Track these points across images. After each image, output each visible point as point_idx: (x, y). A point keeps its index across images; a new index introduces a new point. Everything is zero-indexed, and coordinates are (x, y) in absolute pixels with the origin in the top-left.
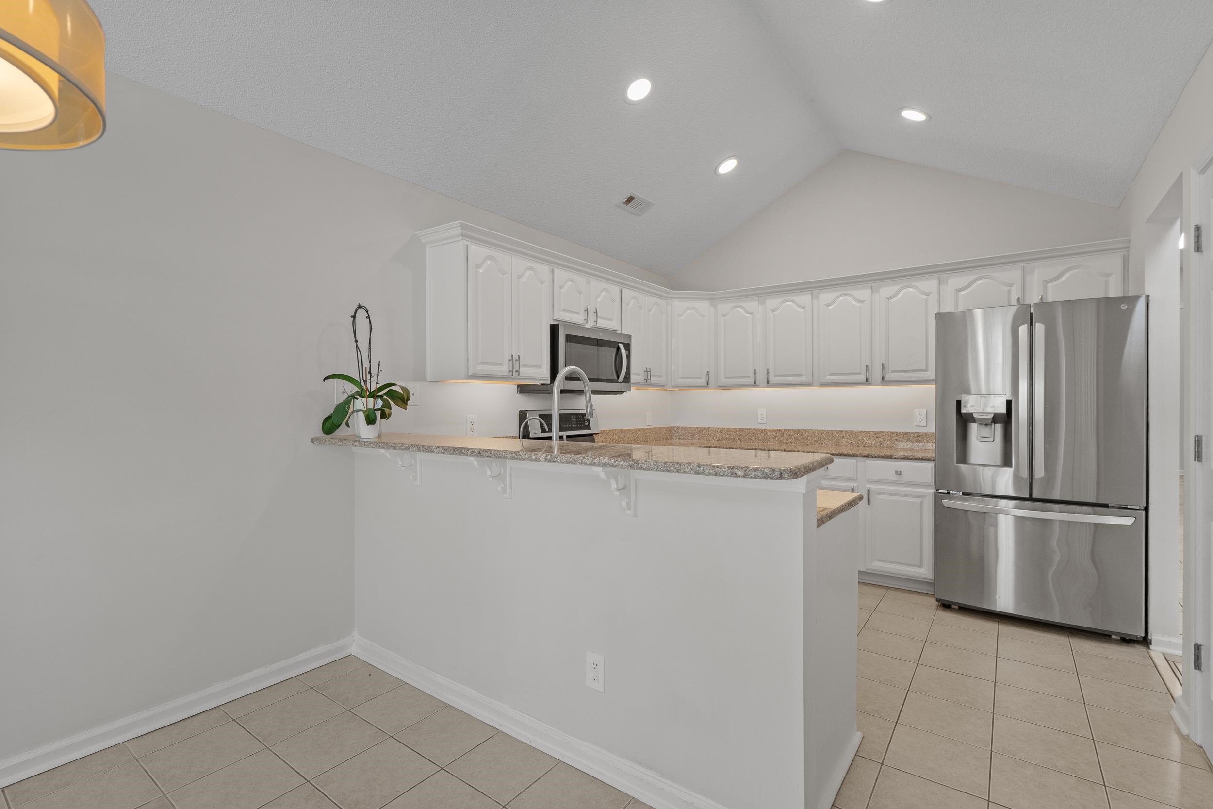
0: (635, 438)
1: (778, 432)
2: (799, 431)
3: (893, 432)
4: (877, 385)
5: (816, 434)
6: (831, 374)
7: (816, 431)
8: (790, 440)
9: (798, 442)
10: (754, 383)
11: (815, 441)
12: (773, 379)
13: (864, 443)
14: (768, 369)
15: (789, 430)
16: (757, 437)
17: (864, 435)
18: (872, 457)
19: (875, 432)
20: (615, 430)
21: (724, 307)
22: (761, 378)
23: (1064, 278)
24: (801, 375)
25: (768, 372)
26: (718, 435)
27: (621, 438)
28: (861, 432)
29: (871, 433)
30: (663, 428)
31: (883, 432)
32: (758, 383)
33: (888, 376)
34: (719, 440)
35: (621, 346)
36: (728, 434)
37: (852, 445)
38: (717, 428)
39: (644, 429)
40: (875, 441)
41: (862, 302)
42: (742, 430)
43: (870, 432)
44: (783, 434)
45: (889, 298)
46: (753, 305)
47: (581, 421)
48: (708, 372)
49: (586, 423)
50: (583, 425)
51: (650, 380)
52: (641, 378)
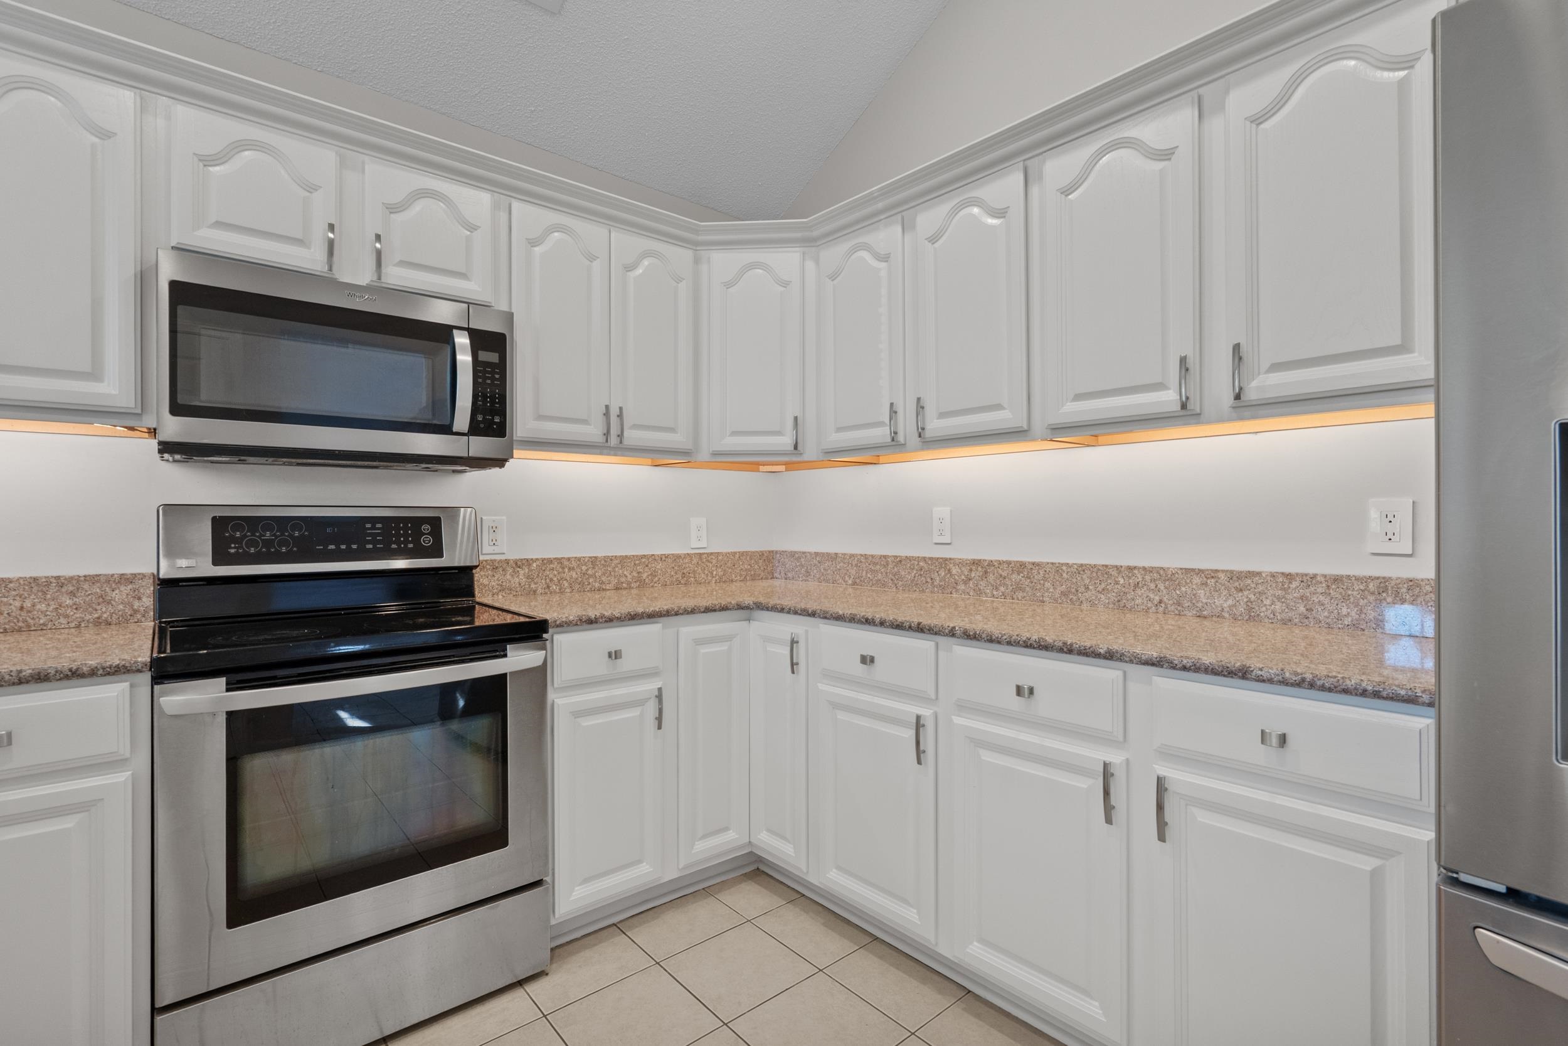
0: (645, 576)
1: (974, 568)
2: (1022, 565)
3: (1290, 574)
4: (1221, 420)
5: (1065, 575)
6: (1078, 397)
7: (1064, 568)
8: (1002, 589)
9: (1020, 595)
10: (893, 443)
11: (1063, 594)
12: (935, 426)
13: (1200, 605)
14: (919, 399)
15: (1000, 563)
16: (929, 580)
17: (1197, 580)
18: (1174, 667)
19: (1232, 572)
20: (569, 559)
21: (833, 254)
22: (907, 426)
24: (998, 407)
25: (920, 407)
26: (853, 572)
27: (594, 576)
28: (1188, 571)
29: (1222, 575)
30: (742, 554)
31: (1259, 574)
32: (901, 438)
33: (1254, 384)
34: (854, 583)
35: (453, 334)
36: (872, 570)
37: (1161, 609)
38: (852, 556)
39: (677, 557)
40: (1230, 602)
41: (1166, 155)
42: (899, 561)
43: (1217, 571)
44: (986, 572)
45: (1261, 119)
46: (888, 236)
47: (406, 535)
48: (796, 418)
49: (427, 541)
50: (411, 546)
51: (621, 436)
52: (593, 431)
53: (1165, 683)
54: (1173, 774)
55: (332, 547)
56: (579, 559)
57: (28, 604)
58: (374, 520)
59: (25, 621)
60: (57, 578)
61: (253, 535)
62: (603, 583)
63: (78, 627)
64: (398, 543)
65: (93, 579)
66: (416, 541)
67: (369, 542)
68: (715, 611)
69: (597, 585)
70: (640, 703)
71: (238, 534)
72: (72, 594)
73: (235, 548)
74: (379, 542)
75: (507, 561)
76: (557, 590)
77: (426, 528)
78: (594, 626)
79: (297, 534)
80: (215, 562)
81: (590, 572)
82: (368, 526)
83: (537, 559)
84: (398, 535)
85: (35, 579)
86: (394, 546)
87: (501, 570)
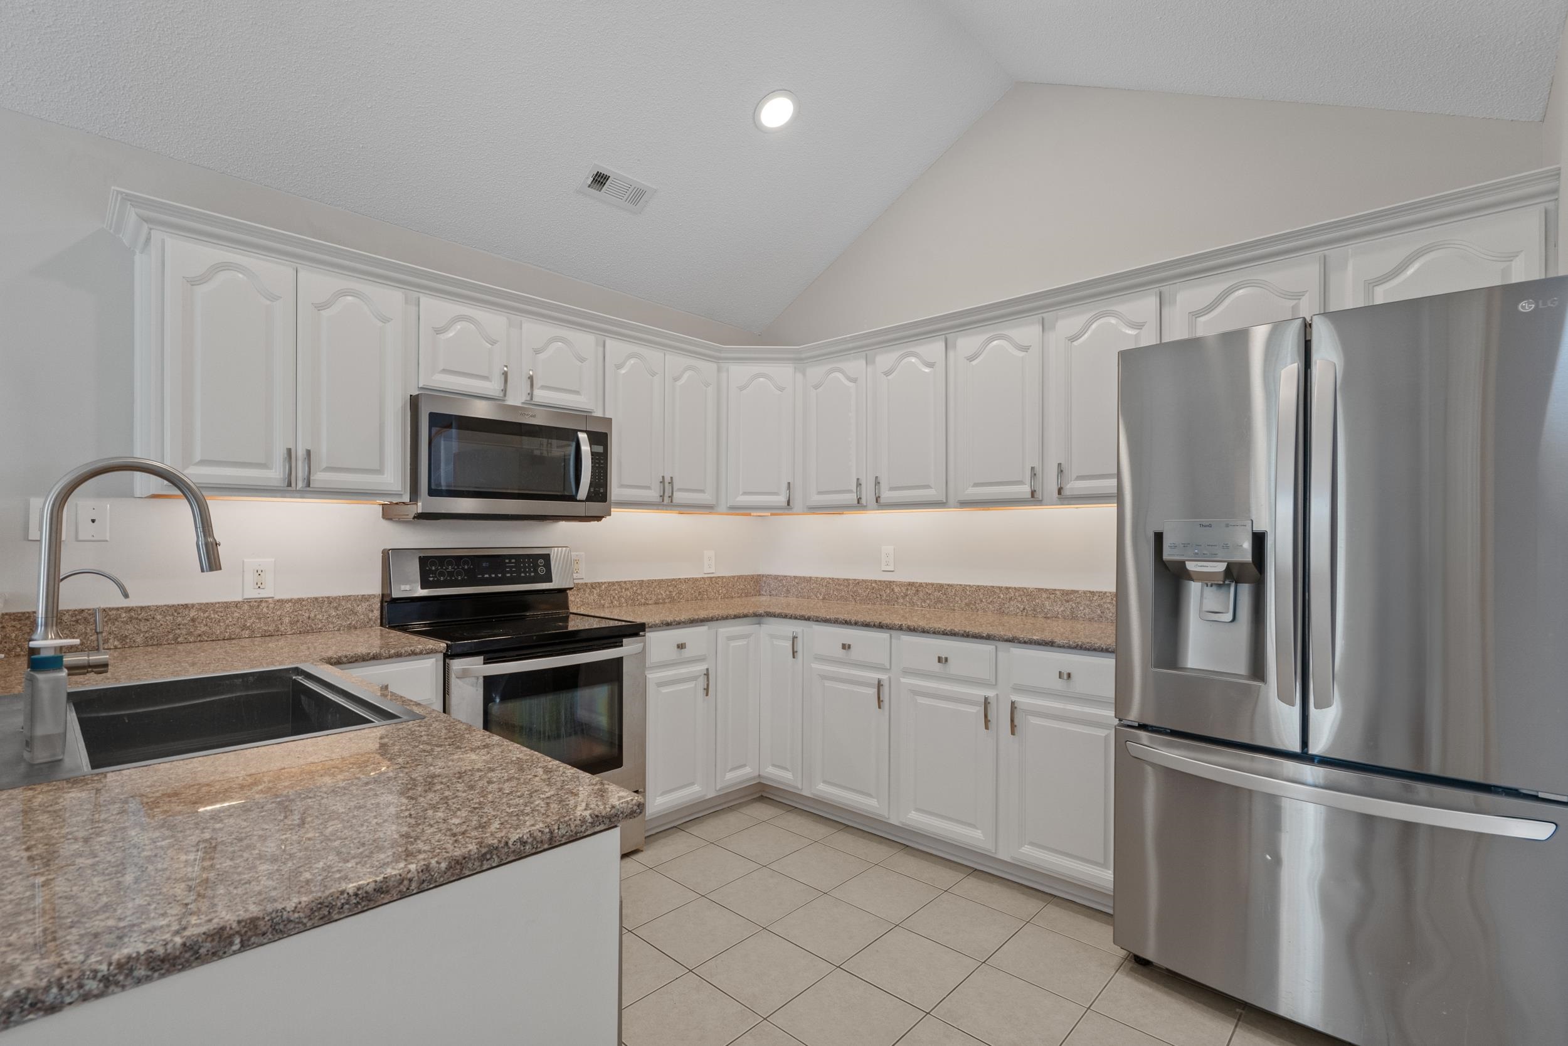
0: (674, 594)
1: (909, 588)
2: (941, 586)
3: (1093, 592)
4: (1052, 504)
5: (968, 592)
6: (976, 485)
7: (967, 588)
8: (928, 602)
9: (940, 605)
10: (856, 502)
11: (967, 604)
12: (887, 495)
13: (1046, 610)
14: (877, 477)
15: (927, 584)
16: (878, 596)
17: (1044, 595)
18: (1020, 642)
19: (1063, 590)
20: (625, 582)
21: (816, 372)
22: (868, 495)
23: (1410, 271)
24: (928, 487)
25: (877, 483)
26: (824, 590)
27: (641, 594)
28: (1040, 590)
29: (1058, 592)
30: (739, 577)
31: (1078, 591)
32: (863, 501)
33: (1068, 486)
34: (824, 599)
35: (583, 436)
36: (837, 589)
37: (1024, 613)
38: (823, 579)
39: (696, 580)
40: (1062, 609)
41: (1025, 349)
42: (857, 583)
43: (1055, 590)
44: (917, 591)
45: (1073, 339)
46: (855, 365)
47: (529, 567)
48: (789, 483)
49: (542, 571)
50: (533, 574)
51: (671, 497)
52: (653, 495)
53: (1017, 651)
54: (1021, 699)
55: (487, 576)
56: (631, 582)
57: (312, 615)
58: (510, 557)
59: (311, 626)
60: (328, 598)
61: (442, 568)
62: (647, 599)
63: (339, 630)
64: (525, 572)
65: (347, 598)
66: (536, 571)
67: (508, 572)
68: (740, 617)
69: (643, 601)
70: (695, 678)
71: (433, 568)
72: (336, 608)
73: (432, 577)
74: (514, 572)
75: (586, 584)
76: (618, 605)
77: (541, 561)
78: (670, 627)
79: (466, 567)
80: (423, 587)
81: (639, 592)
82: (507, 561)
83: (605, 583)
84: (525, 567)
85: (316, 599)
86: (523, 575)
87: (582, 590)
